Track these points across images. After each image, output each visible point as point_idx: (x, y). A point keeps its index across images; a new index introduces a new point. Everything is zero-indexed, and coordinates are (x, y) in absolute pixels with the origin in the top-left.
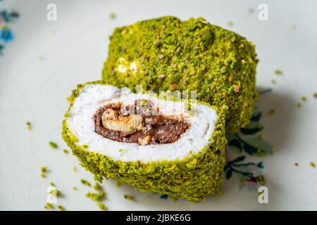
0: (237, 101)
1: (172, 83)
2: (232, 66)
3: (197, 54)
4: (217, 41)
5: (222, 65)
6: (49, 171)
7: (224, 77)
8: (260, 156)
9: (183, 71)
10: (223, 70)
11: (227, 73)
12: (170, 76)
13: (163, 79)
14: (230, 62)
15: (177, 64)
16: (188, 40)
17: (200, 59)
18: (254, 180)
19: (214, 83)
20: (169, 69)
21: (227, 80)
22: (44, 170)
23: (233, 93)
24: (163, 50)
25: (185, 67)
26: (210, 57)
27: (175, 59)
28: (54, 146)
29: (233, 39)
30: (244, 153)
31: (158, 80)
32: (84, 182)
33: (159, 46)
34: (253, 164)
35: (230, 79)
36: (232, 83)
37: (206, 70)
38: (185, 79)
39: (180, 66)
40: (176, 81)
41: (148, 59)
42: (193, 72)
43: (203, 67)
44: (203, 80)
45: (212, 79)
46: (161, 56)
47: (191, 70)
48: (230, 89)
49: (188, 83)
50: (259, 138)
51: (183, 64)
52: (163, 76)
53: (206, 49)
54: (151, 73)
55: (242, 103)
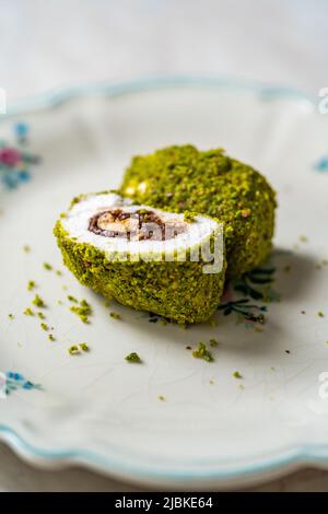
0: (243, 226)
1: (178, 202)
2: (244, 193)
3: (209, 177)
4: (233, 171)
5: (233, 190)
6: (37, 287)
7: (234, 202)
8: (266, 301)
9: (191, 191)
10: (234, 195)
11: (237, 198)
12: (177, 194)
13: (170, 198)
14: (242, 190)
15: (186, 184)
16: (201, 164)
17: (212, 182)
18: (254, 319)
19: (222, 206)
20: (178, 188)
21: (236, 205)
22: (32, 284)
23: (241, 217)
24: (175, 171)
25: (195, 187)
26: (222, 182)
27: (185, 179)
28: (48, 267)
29: (251, 172)
30: (248, 297)
31: (165, 199)
32: (71, 298)
33: (172, 167)
34: (255, 307)
35: (240, 205)
36: (241, 208)
37: (215, 193)
38: (193, 198)
39: (189, 186)
40: (183, 200)
41: (158, 179)
42: (201, 193)
43: (213, 189)
44: (211, 201)
45: (221, 202)
46: (171, 176)
47: (200, 190)
48: (237, 213)
49: (195, 203)
50: (269, 288)
51: (192, 184)
52: (169, 195)
53: (219, 174)
54: (158, 191)
55: (249, 231)
